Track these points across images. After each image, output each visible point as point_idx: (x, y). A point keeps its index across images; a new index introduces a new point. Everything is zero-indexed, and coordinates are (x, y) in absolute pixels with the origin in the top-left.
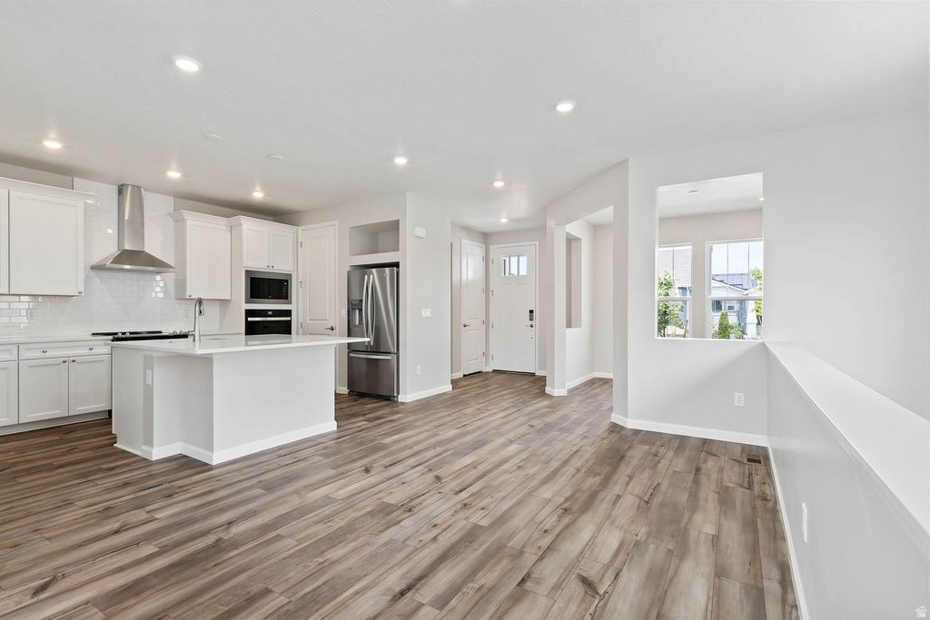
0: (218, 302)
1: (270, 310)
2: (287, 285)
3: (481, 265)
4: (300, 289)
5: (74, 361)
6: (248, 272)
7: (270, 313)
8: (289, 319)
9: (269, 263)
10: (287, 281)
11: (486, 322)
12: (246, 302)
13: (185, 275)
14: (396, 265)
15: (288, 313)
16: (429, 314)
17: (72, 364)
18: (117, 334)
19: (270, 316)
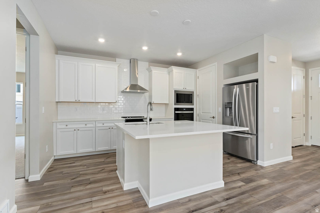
0: (164, 105)
1: (184, 108)
2: (192, 96)
3: (302, 81)
4: (198, 98)
5: (112, 128)
6: (175, 91)
7: (184, 109)
8: (193, 112)
9: (184, 87)
10: (192, 95)
11: (306, 115)
12: (175, 104)
13: (152, 94)
14: (257, 81)
15: (192, 109)
16: (278, 111)
17: (112, 129)
18: (126, 117)
19: (184, 111)
